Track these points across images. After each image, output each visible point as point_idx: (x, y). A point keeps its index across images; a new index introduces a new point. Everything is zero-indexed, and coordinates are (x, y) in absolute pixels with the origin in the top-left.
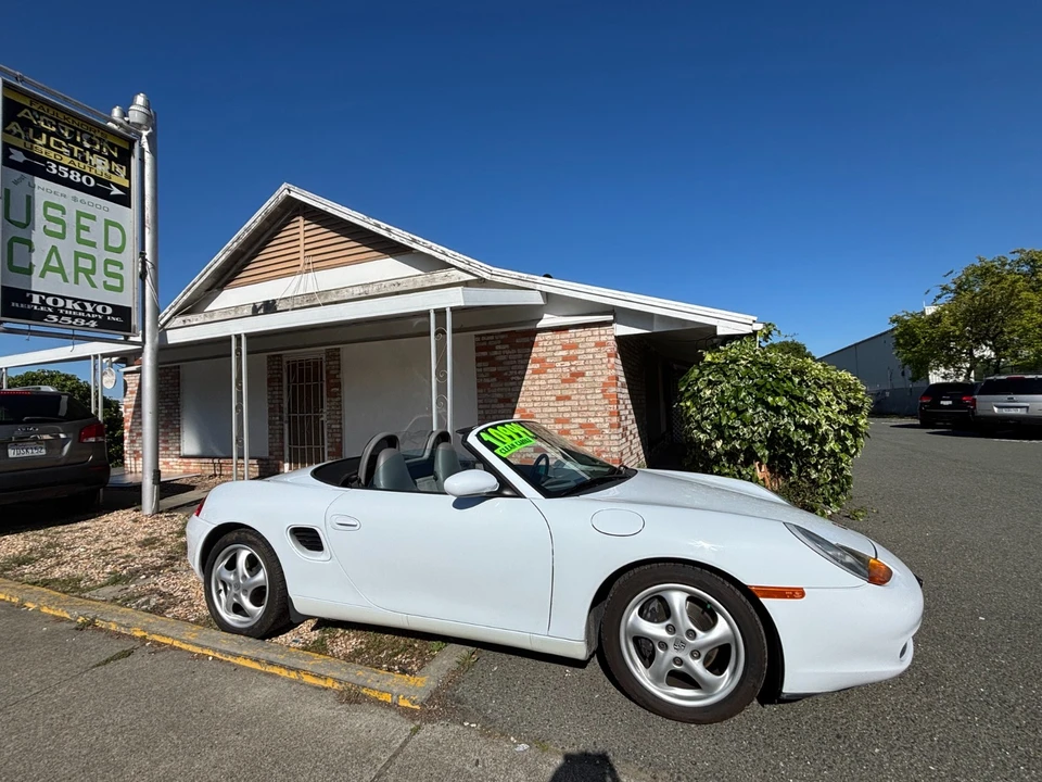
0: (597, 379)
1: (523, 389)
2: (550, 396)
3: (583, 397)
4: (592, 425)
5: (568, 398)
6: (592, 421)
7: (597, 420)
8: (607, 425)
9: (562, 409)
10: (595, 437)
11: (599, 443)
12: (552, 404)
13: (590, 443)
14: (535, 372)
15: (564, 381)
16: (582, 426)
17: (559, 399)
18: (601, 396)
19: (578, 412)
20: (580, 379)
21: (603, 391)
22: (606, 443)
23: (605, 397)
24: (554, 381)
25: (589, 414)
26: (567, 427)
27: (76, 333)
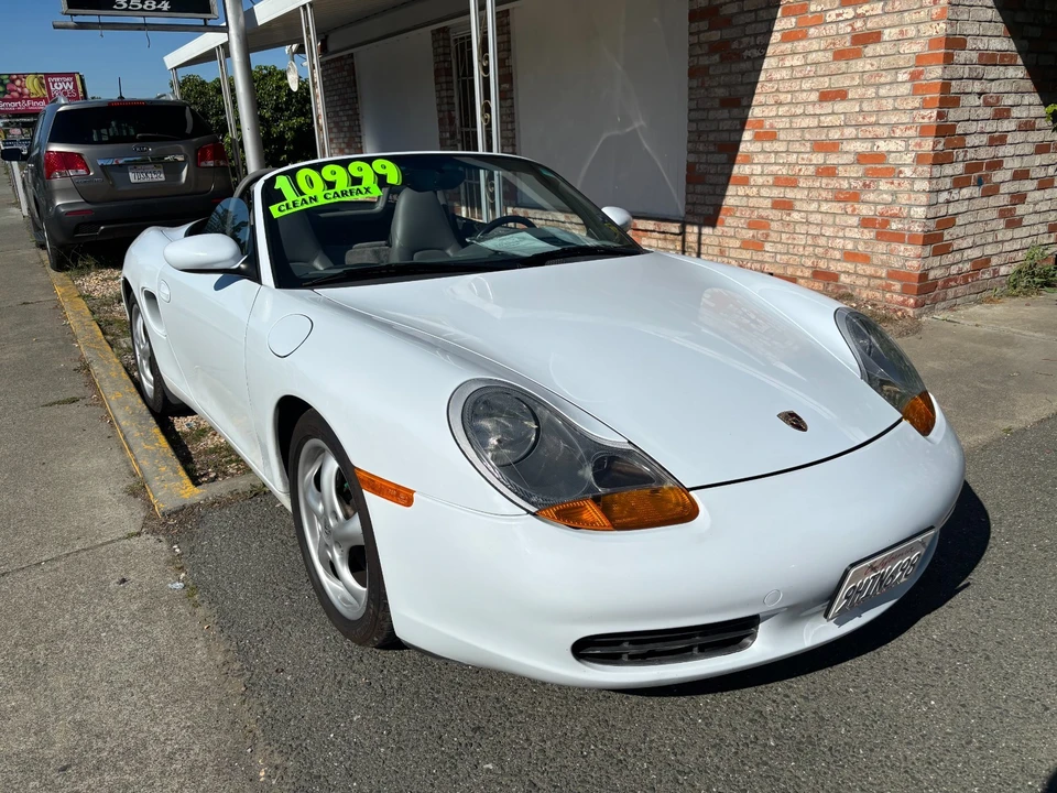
0: (905, 48)
1: (762, 77)
2: (808, 91)
3: (871, 92)
4: (880, 157)
5: (841, 95)
6: (883, 146)
7: (892, 145)
8: (909, 158)
9: (827, 121)
10: (883, 185)
11: (888, 198)
12: (810, 110)
13: (871, 197)
14: (789, 37)
15: (840, 55)
16: (861, 158)
17: (826, 96)
18: (906, 89)
19: (857, 126)
20: (870, 50)
21: (914, 77)
22: (903, 199)
23: (916, 91)
24: (819, 57)
25: (879, 131)
26: (833, 159)
27: (148, 20)
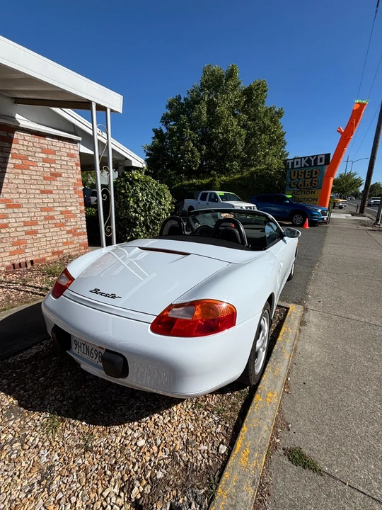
0: (70, 180)
1: (5, 181)
2: (35, 189)
3: (61, 192)
4: (69, 212)
5: (51, 192)
6: (69, 209)
7: (72, 208)
8: (78, 211)
9: (46, 200)
10: (72, 220)
11: (74, 223)
12: (37, 196)
13: (69, 224)
14: (16, 167)
15: (46, 178)
16: (62, 213)
17: (43, 192)
18: (73, 192)
19: (59, 202)
20: (58, 179)
21: (75, 189)
22: (79, 223)
23: (75, 193)
24: (37, 177)
25: (67, 204)
26: (51, 214)
